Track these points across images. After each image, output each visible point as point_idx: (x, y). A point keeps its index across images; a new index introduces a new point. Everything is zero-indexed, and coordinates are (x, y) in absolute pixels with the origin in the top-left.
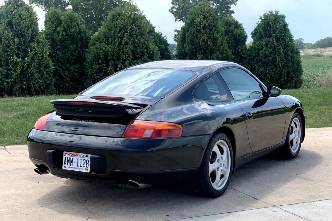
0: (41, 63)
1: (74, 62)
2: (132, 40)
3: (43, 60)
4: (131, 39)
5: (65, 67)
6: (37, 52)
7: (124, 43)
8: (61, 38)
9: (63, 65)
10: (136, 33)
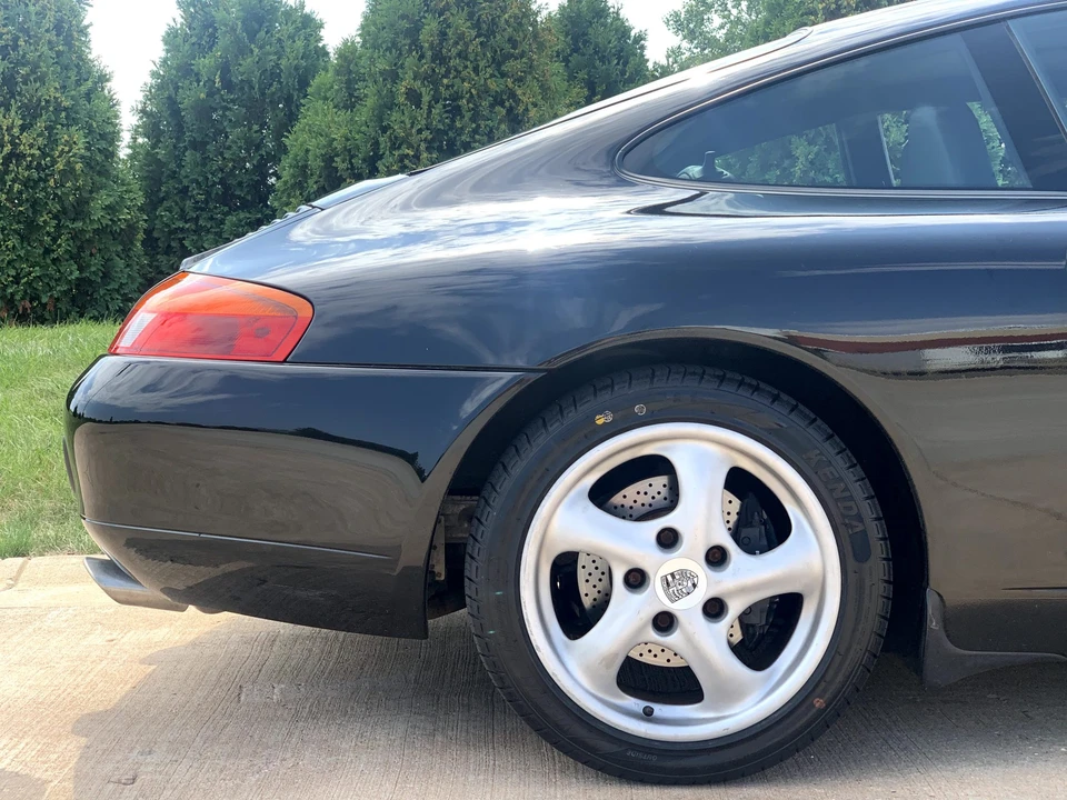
0: (41, 195)
1: (249, 198)
2: (445, 81)
3: (52, 183)
4: (444, 76)
5: (212, 218)
6: (22, 147)
7: (402, 99)
8: (203, 96)
9: (202, 209)
10: (471, 48)
